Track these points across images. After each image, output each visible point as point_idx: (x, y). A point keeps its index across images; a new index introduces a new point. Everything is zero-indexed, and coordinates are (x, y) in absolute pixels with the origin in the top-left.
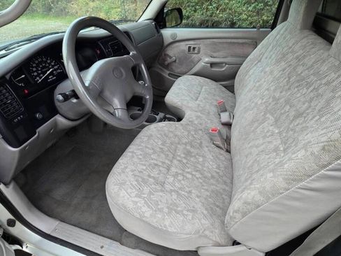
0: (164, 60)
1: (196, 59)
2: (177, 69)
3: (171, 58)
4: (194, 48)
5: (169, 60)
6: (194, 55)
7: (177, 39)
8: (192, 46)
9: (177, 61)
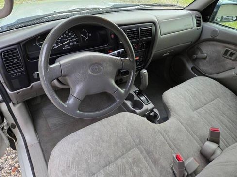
0: (194, 53)
1: (229, 66)
2: (203, 66)
3: (202, 53)
4: (232, 54)
5: (199, 55)
6: (229, 61)
7: (217, 38)
8: (231, 51)
9: (207, 59)
